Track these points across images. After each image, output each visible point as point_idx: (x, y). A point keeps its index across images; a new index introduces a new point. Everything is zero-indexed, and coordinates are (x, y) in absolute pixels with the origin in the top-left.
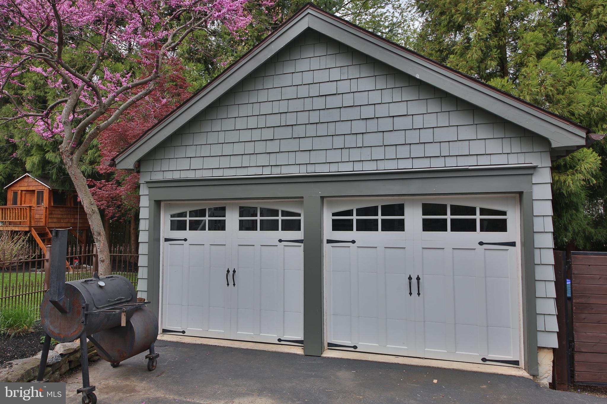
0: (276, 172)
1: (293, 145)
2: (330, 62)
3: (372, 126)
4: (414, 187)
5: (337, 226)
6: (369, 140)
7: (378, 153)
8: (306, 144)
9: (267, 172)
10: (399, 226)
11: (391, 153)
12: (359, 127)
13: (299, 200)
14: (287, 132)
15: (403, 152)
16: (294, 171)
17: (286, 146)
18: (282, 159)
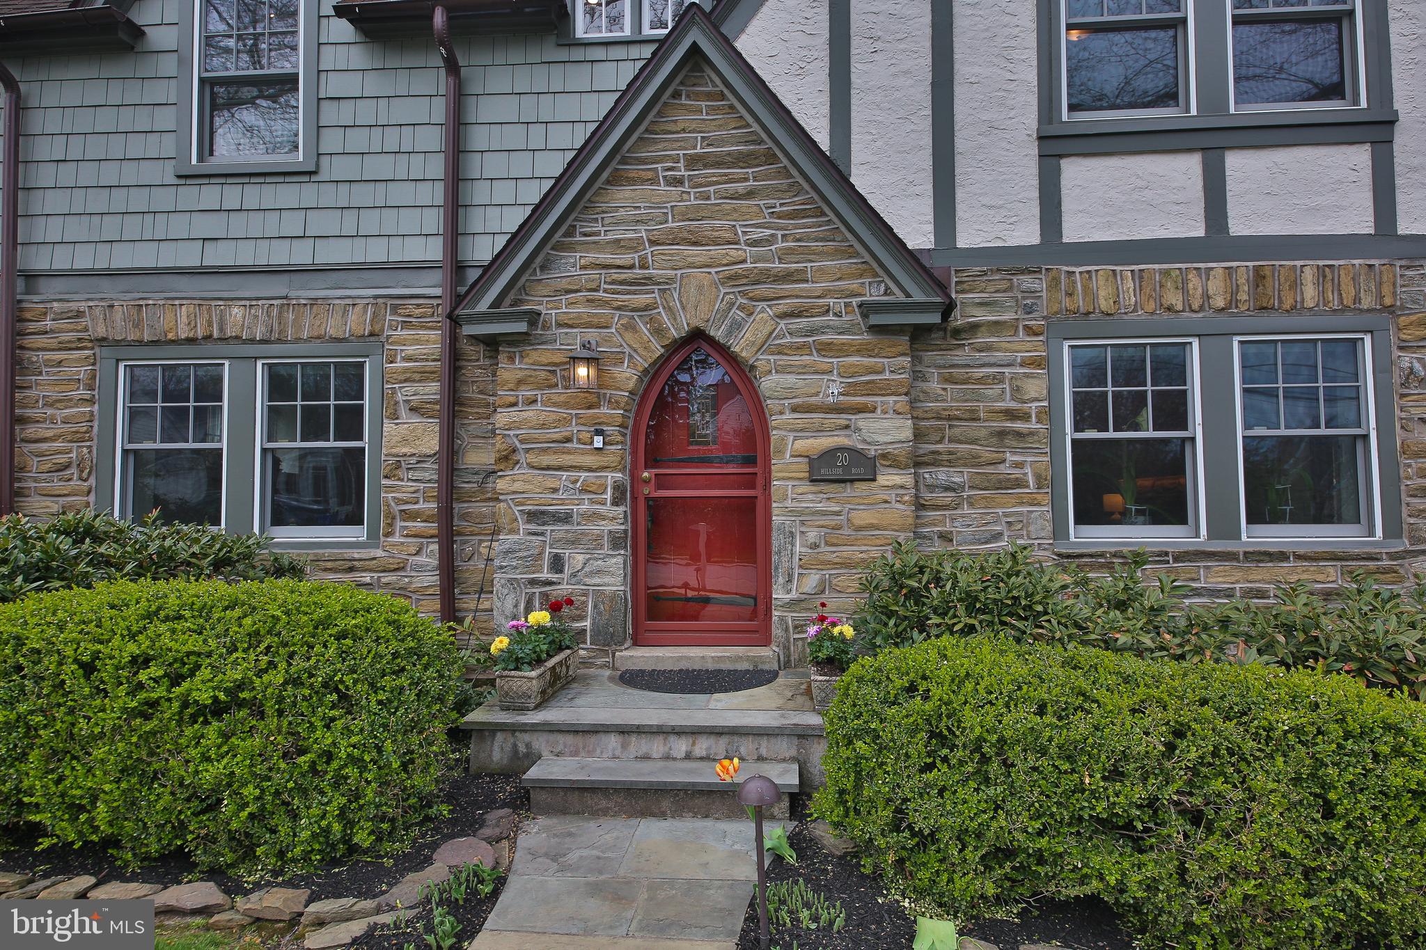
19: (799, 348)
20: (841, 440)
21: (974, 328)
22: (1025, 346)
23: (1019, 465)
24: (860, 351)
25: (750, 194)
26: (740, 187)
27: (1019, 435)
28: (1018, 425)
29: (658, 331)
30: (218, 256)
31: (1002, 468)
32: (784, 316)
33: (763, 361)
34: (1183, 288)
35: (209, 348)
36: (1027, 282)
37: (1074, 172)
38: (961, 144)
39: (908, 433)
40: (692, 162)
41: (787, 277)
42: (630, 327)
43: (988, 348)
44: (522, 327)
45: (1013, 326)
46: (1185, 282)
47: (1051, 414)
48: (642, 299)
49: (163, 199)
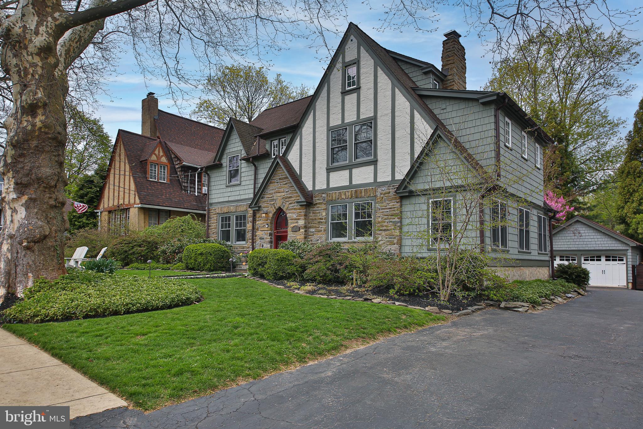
0: (570, 249)
1: (574, 243)
2: (581, 226)
3: (593, 240)
4: (603, 252)
5: (585, 260)
6: (592, 243)
7: (595, 245)
8: (577, 243)
9: (567, 249)
10: (600, 260)
11: (597, 245)
12: (590, 240)
13: (576, 255)
14: (572, 240)
15: (600, 245)
16: (574, 249)
17: (572, 243)
18: (571, 246)
19: (292, 209)
20: (296, 225)
21: (317, 203)
22: (323, 207)
23: (322, 228)
24: (299, 209)
25: (286, 184)
26: (285, 183)
27: (321, 222)
28: (322, 221)
29: (275, 208)
30: (231, 199)
31: (319, 228)
32: (290, 204)
33: (287, 212)
34: (345, 194)
35: (229, 214)
36: (323, 195)
37: (332, 174)
38: (317, 171)
39: (303, 223)
40: (280, 179)
41: (290, 197)
42: (272, 207)
43: (318, 207)
44: (257, 208)
45: (322, 203)
46: (345, 193)
47: (327, 219)
48: (273, 203)
49: (224, 190)
